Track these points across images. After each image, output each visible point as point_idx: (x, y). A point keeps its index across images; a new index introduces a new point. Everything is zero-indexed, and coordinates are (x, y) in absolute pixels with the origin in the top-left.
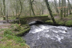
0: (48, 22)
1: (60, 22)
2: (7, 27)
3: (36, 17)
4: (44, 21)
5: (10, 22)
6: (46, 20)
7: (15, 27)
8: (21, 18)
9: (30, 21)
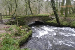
0: (49, 23)
1: (64, 22)
2: (3, 30)
3: (36, 17)
4: (45, 21)
5: (5, 23)
6: (47, 20)
7: (14, 29)
8: (19, 17)
9: (30, 21)
